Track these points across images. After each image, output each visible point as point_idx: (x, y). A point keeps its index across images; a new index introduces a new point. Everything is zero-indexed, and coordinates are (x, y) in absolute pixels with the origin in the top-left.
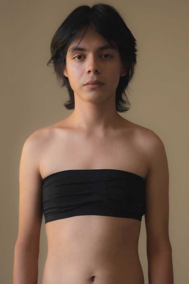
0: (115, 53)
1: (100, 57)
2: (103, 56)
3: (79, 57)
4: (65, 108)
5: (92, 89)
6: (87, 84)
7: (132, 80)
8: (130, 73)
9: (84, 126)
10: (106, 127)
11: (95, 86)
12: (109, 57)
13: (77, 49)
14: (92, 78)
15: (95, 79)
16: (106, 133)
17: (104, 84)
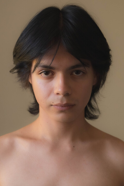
1: (71, 74)
2: (74, 74)
3: (47, 73)
5: (61, 111)
6: (56, 105)
7: (103, 86)
9: (48, 138)
11: (64, 108)
12: (81, 74)
14: (62, 101)
15: (65, 102)
16: (74, 147)
17: (74, 105)
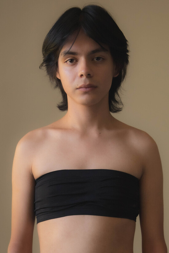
0: (107, 55)
1: (92, 60)
2: (95, 60)
3: (71, 61)
4: (58, 109)
5: (85, 93)
6: (80, 88)
8: (123, 73)
9: (77, 126)
10: (100, 127)
11: (88, 89)
12: (101, 60)
13: (69, 53)
14: (85, 82)
15: (88, 83)
16: (100, 133)
17: (97, 87)
